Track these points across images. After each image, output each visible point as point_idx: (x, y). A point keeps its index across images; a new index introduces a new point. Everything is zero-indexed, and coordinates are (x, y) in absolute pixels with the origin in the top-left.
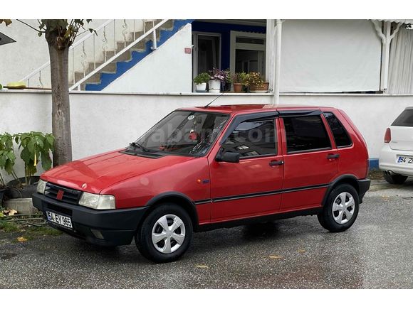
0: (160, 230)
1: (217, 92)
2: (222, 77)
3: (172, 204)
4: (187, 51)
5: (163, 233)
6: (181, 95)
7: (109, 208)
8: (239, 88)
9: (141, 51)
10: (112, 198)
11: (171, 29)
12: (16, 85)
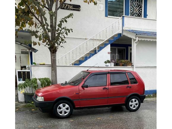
0: (60, 108)
1: (113, 66)
2: (114, 61)
3: (64, 100)
4: (109, 53)
5: (62, 109)
6: (99, 67)
7: (42, 101)
8: (121, 65)
9: (93, 53)
10: (43, 98)
11: (103, 46)
12: (42, 64)
